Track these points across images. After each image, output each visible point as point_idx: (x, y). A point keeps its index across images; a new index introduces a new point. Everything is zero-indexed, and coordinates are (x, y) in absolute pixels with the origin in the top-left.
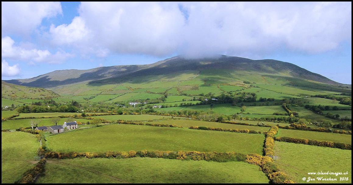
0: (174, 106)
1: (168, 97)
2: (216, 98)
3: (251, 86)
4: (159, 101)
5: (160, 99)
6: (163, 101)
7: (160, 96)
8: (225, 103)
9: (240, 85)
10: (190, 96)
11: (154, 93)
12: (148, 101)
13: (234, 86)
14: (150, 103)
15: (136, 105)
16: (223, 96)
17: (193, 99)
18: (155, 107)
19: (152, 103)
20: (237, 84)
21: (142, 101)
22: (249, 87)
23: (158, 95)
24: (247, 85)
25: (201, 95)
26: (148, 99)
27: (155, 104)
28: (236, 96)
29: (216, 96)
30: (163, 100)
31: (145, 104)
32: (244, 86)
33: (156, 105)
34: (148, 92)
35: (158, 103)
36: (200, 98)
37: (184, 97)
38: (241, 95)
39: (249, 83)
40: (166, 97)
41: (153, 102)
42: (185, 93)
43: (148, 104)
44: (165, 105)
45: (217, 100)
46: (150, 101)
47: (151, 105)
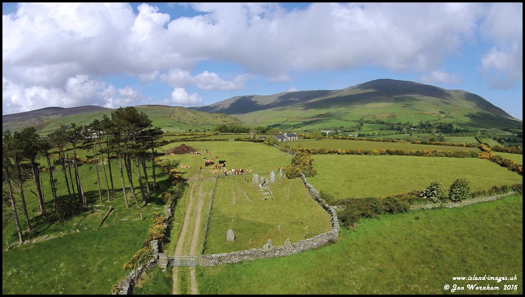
0: (372, 135)
1: (364, 125)
3: (446, 116)
5: (355, 127)
6: (359, 129)
7: (355, 124)
9: (436, 115)
10: (387, 124)
11: (348, 121)
12: (342, 129)
13: (431, 115)
14: (345, 132)
15: (329, 133)
17: (391, 127)
18: (351, 136)
19: (347, 132)
20: (433, 113)
21: (336, 129)
22: (445, 118)
23: (352, 123)
25: (399, 124)
26: (342, 127)
27: (350, 133)
29: (414, 125)
31: (339, 133)
32: (440, 116)
34: (341, 120)
35: (354, 131)
36: (398, 127)
39: (444, 113)
40: (362, 125)
42: (382, 121)
43: (342, 132)
44: (362, 133)
45: (415, 129)
46: (344, 129)
47: (346, 133)
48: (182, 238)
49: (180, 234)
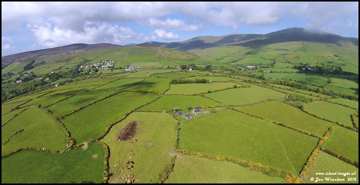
0: (279, 72)
1: (276, 63)
2: (312, 68)
3: (339, 59)
4: (269, 66)
5: (270, 64)
7: (270, 62)
8: (317, 73)
9: (331, 58)
10: (292, 63)
11: (266, 59)
12: (261, 65)
15: (252, 68)
16: (317, 67)
18: (266, 71)
19: (263, 68)
20: (329, 57)
21: (256, 65)
22: (338, 60)
23: (268, 61)
24: (336, 58)
25: (301, 64)
26: (261, 64)
28: (326, 67)
29: (311, 66)
30: (272, 66)
31: (258, 68)
32: (334, 59)
33: (266, 70)
34: (262, 58)
35: (268, 68)
37: (288, 65)
38: (330, 67)
39: (338, 56)
40: (274, 63)
41: (264, 66)
42: (289, 61)
43: (261, 68)
44: (273, 70)
45: (312, 69)
46: (262, 66)
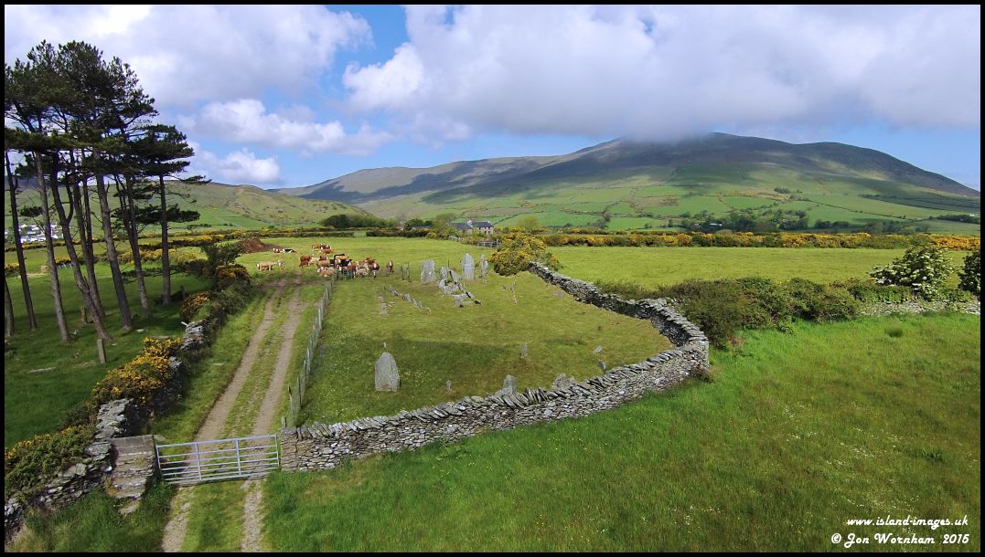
1: (611, 220)
2: (719, 222)
3: (791, 197)
5: (594, 224)
7: (594, 220)
9: (768, 196)
10: (659, 217)
11: (579, 213)
13: (755, 197)
16: (733, 217)
17: (668, 223)
20: (761, 193)
22: (789, 200)
23: (588, 216)
24: (782, 197)
25: (685, 216)
28: (762, 217)
29: (717, 217)
30: (602, 227)
32: (777, 198)
34: (566, 211)
36: (683, 222)
37: (647, 220)
38: (773, 215)
39: (786, 192)
40: (607, 220)
42: (648, 211)
45: (720, 225)
48: (230, 398)
49: (223, 389)
